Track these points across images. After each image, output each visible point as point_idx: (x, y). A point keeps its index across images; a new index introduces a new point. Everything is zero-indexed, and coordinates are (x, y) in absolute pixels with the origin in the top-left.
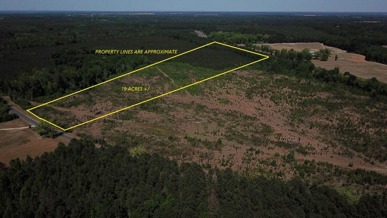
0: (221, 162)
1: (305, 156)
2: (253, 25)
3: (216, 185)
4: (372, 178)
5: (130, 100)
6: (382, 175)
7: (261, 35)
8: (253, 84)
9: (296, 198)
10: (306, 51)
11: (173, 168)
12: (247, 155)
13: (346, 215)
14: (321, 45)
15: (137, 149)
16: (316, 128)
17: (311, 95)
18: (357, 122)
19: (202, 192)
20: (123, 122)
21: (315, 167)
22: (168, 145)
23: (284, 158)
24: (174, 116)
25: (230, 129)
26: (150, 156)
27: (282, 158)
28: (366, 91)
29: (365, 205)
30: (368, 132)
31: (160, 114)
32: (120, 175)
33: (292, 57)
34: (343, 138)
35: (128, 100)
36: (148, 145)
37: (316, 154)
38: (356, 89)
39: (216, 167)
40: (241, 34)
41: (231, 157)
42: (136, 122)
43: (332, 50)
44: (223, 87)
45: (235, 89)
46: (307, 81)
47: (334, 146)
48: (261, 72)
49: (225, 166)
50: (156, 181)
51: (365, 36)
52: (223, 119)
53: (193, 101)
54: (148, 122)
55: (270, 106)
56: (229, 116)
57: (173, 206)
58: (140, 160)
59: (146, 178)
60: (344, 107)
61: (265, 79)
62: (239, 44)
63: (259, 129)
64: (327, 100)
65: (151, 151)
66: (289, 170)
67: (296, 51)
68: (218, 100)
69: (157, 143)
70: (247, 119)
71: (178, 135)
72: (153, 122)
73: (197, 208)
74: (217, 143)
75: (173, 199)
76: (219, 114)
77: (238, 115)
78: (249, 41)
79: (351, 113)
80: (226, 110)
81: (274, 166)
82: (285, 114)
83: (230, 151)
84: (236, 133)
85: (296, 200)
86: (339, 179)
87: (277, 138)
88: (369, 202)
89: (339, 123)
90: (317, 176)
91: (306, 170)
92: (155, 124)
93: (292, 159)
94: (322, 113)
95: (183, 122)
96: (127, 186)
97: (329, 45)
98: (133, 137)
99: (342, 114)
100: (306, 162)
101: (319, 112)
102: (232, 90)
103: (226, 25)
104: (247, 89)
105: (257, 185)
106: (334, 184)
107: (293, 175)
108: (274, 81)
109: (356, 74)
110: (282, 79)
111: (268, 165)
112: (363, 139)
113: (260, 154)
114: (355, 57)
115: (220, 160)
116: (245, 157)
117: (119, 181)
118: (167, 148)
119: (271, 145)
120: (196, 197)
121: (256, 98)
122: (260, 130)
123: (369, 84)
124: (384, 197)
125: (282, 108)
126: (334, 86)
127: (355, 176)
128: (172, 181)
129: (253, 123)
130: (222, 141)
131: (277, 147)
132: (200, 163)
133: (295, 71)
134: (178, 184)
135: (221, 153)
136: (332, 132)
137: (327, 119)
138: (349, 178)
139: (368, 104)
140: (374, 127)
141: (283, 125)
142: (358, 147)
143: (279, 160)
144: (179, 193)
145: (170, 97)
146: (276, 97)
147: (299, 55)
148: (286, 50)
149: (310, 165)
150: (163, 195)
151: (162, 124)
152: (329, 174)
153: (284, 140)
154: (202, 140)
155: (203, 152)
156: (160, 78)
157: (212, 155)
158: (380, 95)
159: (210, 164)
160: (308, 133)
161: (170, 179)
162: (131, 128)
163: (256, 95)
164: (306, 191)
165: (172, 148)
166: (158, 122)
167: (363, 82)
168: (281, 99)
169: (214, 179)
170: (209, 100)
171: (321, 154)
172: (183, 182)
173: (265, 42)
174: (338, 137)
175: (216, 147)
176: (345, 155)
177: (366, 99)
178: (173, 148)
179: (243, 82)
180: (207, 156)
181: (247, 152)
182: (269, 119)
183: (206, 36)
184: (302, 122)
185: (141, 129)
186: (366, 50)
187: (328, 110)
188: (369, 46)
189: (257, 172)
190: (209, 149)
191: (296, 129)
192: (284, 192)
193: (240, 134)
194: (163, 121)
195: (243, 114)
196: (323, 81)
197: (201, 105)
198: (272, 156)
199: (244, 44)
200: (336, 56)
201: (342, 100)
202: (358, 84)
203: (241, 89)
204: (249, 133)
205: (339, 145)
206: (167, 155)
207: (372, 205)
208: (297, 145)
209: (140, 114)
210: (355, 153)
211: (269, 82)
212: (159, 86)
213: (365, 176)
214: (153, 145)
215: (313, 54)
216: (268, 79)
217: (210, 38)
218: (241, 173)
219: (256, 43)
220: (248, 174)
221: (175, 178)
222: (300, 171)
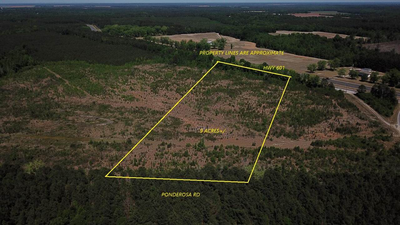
0: (133, 162)
1: (214, 142)
2: (149, 16)
3: (131, 187)
4: (273, 153)
5: (17, 109)
6: (280, 149)
7: (159, 27)
8: (157, 78)
10: (204, 42)
11: (80, 178)
12: (160, 150)
13: (255, 190)
14: (217, 35)
15: (33, 164)
16: (221, 114)
17: (213, 84)
18: (255, 104)
19: (117, 198)
20: (10, 136)
21: (224, 151)
22: (71, 154)
23: (195, 147)
24: (73, 121)
25: (139, 127)
26: (51, 170)
27: (193, 148)
28: (260, 75)
29: (269, 178)
30: (265, 113)
31: (56, 120)
32: (15, 197)
33: (192, 48)
34: (245, 121)
35: (14, 108)
36: (47, 158)
37: (223, 139)
38: (251, 74)
39: (128, 168)
40: (138, 27)
41: (143, 155)
42: (27, 134)
43: (227, 39)
44: (126, 84)
45: (139, 84)
47: (238, 129)
48: (163, 65)
49: (138, 166)
50: (61, 196)
51: (254, 25)
52: (130, 117)
53: (94, 102)
55: (176, 99)
56: (137, 113)
57: (85, 219)
58: (38, 176)
59: (49, 195)
60: (243, 92)
61: (168, 72)
62: (137, 37)
63: (169, 122)
64: (228, 87)
65: (51, 163)
66: (201, 158)
67: (194, 42)
68: (122, 98)
69: (57, 153)
70: (155, 114)
71: (81, 142)
72: (49, 130)
73: (112, 215)
74: (126, 143)
75: (84, 211)
76: (125, 112)
77: (146, 111)
78: (148, 34)
79: (249, 96)
80: (132, 107)
81: (187, 157)
82: (192, 105)
83: (141, 149)
84: (146, 130)
86: (246, 159)
87: (187, 129)
88: (272, 175)
89: (240, 107)
90: (227, 159)
91: (216, 155)
92: (52, 133)
93: (203, 147)
94: (224, 100)
95: (85, 126)
96: (25, 208)
97: (224, 35)
98: (26, 152)
99: (242, 99)
100: (216, 148)
101: (222, 99)
102: (136, 85)
103: (122, 17)
104: (152, 83)
106: (242, 164)
107: (206, 162)
108: (177, 73)
109: (250, 61)
110: (185, 71)
111: (181, 157)
112: (261, 119)
113: (172, 148)
114: (248, 45)
115: (132, 161)
116: (158, 153)
117: (14, 204)
118: (71, 158)
119: (181, 137)
120: (111, 204)
121: (162, 92)
122: (170, 124)
124: (283, 168)
125: (188, 99)
126: (232, 74)
128: (81, 192)
130: (131, 140)
131: (187, 137)
132: (110, 167)
133: (196, 61)
134: (89, 194)
136: (235, 116)
137: (230, 105)
138: (254, 156)
139: (262, 87)
140: (269, 107)
141: (191, 116)
142: (258, 126)
143: (191, 150)
144: (91, 203)
145: (66, 100)
146: (181, 89)
147: (198, 46)
148: (186, 42)
149: (219, 150)
150: (72, 210)
151: (61, 131)
152: (236, 155)
153: (193, 130)
154: (110, 143)
155: (112, 156)
156: (51, 80)
158: (271, 78)
159: (122, 166)
160: (214, 120)
161: (78, 191)
162: (22, 141)
163: (161, 88)
164: (218, 175)
165: (76, 157)
166: (54, 130)
168: (186, 91)
169: (127, 181)
170: (113, 99)
171: (228, 138)
172: (93, 190)
173: (164, 34)
174: (240, 120)
175: (126, 148)
176: (248, 136)
177: (260, 82)
179: (146, 76)
180: (117, 159)
181: (159, 148)
182: (177, 112)
183: (100, 30)
184: (208, 111)
185: (35, 140)
186: (256, 38)
187: (230, 96)
188: (258, 34)
189: (171, 165)
190: (118, 150)
191: (203, 118)
194: (61, 129)
195: (150, 109)
196: (223, 70)
197: (103, 105)
198: (183, 148)
199: (142, 37)
200: (231, 45)
201: (240, 86)
203: (146, 84)
204: (159, 128)
205: (242, 127)
206: (71, 164)
207: (274, 177)
209: (32, 124)
210: (256, 133)
211: (173, 75)
212: (51, 89)
213: (267, 152)
214: (52, 156)
215: (211, 44)
216: (171, 71)
217: (105, 33)
218: (155, 170)
219: (155, 36)
220: (162, 169)
221: (84, 188)
222: (211, 157)
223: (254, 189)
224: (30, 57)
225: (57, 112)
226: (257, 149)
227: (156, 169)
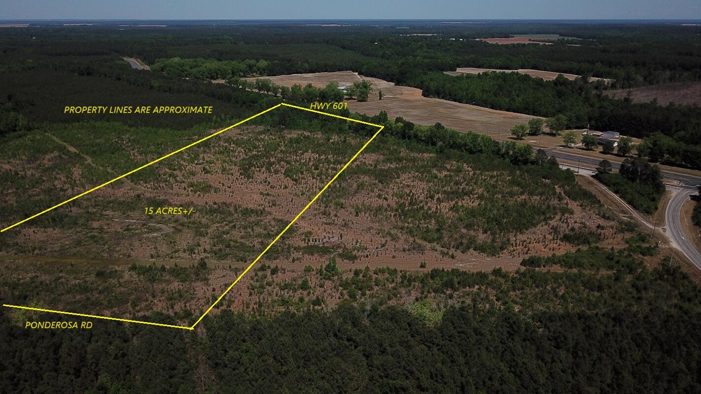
0: (211, 302)
1: (354, 262)
2: (235, 43)
3: (206, 345)
4: (455, 279)
6: (468, 272)
7: (253, 62)
9: (348, 337)
10: (332, 87)
11: (114, 332)
12: (257, 279)
13: (427, 346)
14: (355, 75)
16: (365, 214)
18: (423, 195)
19: (182, 366)
21: (370, 278)
22: (96, 289)
23: (320, 272)
24: (101, 229)
25: (219, 238)
27: (317, 273)
28: (430, 144)
29: (450, 324)
30: (440, 210)
31: (71, 228)
33: (311, 99)
34: (406, 224)
36: (53, 296)
37: (369, 256)
38: (415, 143)
40: (216, 62)
42: (16, 254)
43: (372, 83)
44: (196, 162)
45: (219, 162)
46: (340, 137)
47: (394, 238)
48: (261, 128)
49: (218, 308)
50: (80, 365)
51: (418, 58)
52: (204, 221)
53: (138, 195)
54: (46, 249)
55: (286, 187)
56: (215, 214)
59: (58, 364)
60: (402, 173)
61: (270, 140)
62: (215, 79)
63: (273, 229)
64: (376, 166)
66: (331, 291)
67: (316, 88)
68: (189, 187)
69: (73, 288)
70: (248, 215)
71: (116, 267)
72: (57, 247)
74: (197, 267)
75: (123, 392)
76: (194, 213)
77: (232, 209)
78: (233, 73)
79: (413, 182)
80: (206, 203)
81: (306, 289)
83: (224, 278)
84: (232, 243)
85: (349, 340)
86: (409, 291)
87: (305, 241)
88: (456, 318)
89: (397, 200)
90: (377, 293)
91: (358, 285)
92: (62, 252)
93: (333, 272)
94: (370, 189)
95: (123, 238)
97: (366, 76)
98: (14, 286)
99: (400, 185)
100: (357, 273)
101: (365, 187)
102: (213, 165)
103: (186, 44)
104: (242, 160)
105: (281, 329)
106: (402, 301)
107: (339, 298)
108: (286, 143)
109: (412, 120)
110: (300, 138)
111: (295, 290)
112: (435, 221)
113: (280, 274)
114: (408, 92)
115: (209, 298)
116: (254, 284)
118: (97, 295)
119: (296, 255)
120: (171, 377)
121: (260, 176)
122: (275, 232)
123: (432, 133)
124: (474, 306)
125: (306, 187)
126: (382, 143)
127: (431, 281)
128: (116, 358)
129: (261, 221)
130: (206, 262)
131: (306, 255)
132: (168, 311)
133: (320, 122)
134: (130, 361)
135: (207, 284)
136: (389, 216)
137: (379, 196)
138: (423, 287)
139: (435, 166)
140: (449, 199)
141: (312, 217)
142: (430, 234)
143: (313, 277)
144: (134, 377)
146: (293, 170)
147: (322, 94)
148: (300, 87)
149: (363, 277)
150: (100, 390)
151: (78, 249)
152: (393, 285)
153: (316, 241)
154: (168, 267)
155: (172, 290)
156: (60, 157)
157: (192, 291)
158: (450, 150)
159: (189, 309)
160: (353, 223)
161: (111, 355)
162: (6, 267)
163: (258, 169)
164: (362, 321)
165: (106, 293)
166: (67, 247)
167: (424, 132)
168: (302, 173)
169: (201, 335)
170: (172, 189)
171: (377, 255)
172: (139, 354)
173: (261, 75)
174: (399, 224)
175: (197, 276)
176: (413, 251)
177: (431, 157)
178: (108, 294)
179: (231, 149)
180: (181, 296)
181: (256, 275)
182: (287, 209)
183: (147, 68)
184: (342, 207)
185: (30, 265)
186: (422, 80)
187: (379, 182)
188: (426, 74)
189: (278, 306)
190: (184, 281)
191: (334, 220)
192: (327, 331)
193: (238, 244)
195: (239, 207)
196: (366, 135)
197: (155, 201)
198: (299, 274)
199: (223, 79)
200: (380, 92)
201: (397, 164)
202: (417, 135)
203: (231, 162)
204: (256, 239)
205: (402, 235)
206: (98, 308)
207: (460, 322)
208: (339, 247)
209: (25, 235)
210: (426, 245)
211: (279, 145)
212: (59, 172)
213: (445, 279)
214: (63, 294)
215: (344, 91)
216: (275, 139)
217: (158, 72)
218: (250, 314)
219: (245, 77)
220: (262, 314)
221: (122, 350)
222: (348, 290)
223: (425, 345)
224: (20, 116)
225: (70, 214)
226: (429, 273)
227: (252, 312)
